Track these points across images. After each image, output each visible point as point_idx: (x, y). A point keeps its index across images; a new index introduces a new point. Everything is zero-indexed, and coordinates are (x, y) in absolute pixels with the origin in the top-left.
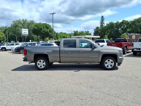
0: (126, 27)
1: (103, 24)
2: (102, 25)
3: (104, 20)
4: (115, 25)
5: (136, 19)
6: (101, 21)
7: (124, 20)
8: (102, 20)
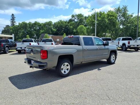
0: (38, 28)
1: (15, 23)
2: (13, 24)
3: (15, 19)
4: (28, 25)
5: (47, 22)
6: (11, 19)
7: (36, 22)
8: (13, 18)
